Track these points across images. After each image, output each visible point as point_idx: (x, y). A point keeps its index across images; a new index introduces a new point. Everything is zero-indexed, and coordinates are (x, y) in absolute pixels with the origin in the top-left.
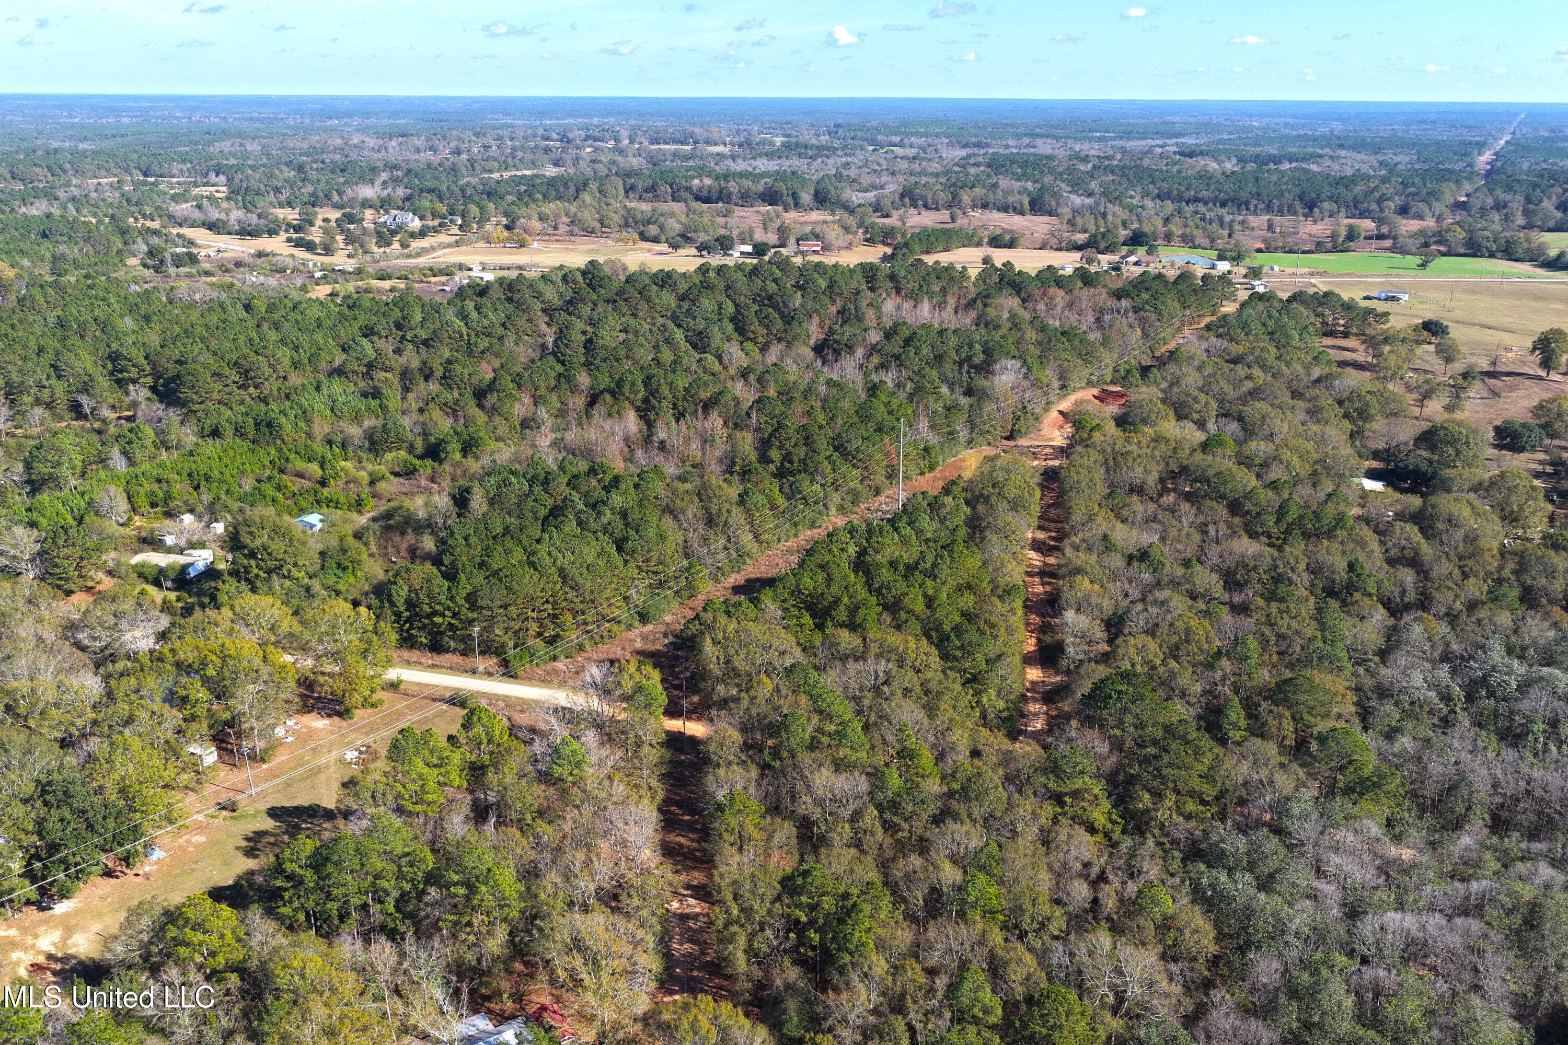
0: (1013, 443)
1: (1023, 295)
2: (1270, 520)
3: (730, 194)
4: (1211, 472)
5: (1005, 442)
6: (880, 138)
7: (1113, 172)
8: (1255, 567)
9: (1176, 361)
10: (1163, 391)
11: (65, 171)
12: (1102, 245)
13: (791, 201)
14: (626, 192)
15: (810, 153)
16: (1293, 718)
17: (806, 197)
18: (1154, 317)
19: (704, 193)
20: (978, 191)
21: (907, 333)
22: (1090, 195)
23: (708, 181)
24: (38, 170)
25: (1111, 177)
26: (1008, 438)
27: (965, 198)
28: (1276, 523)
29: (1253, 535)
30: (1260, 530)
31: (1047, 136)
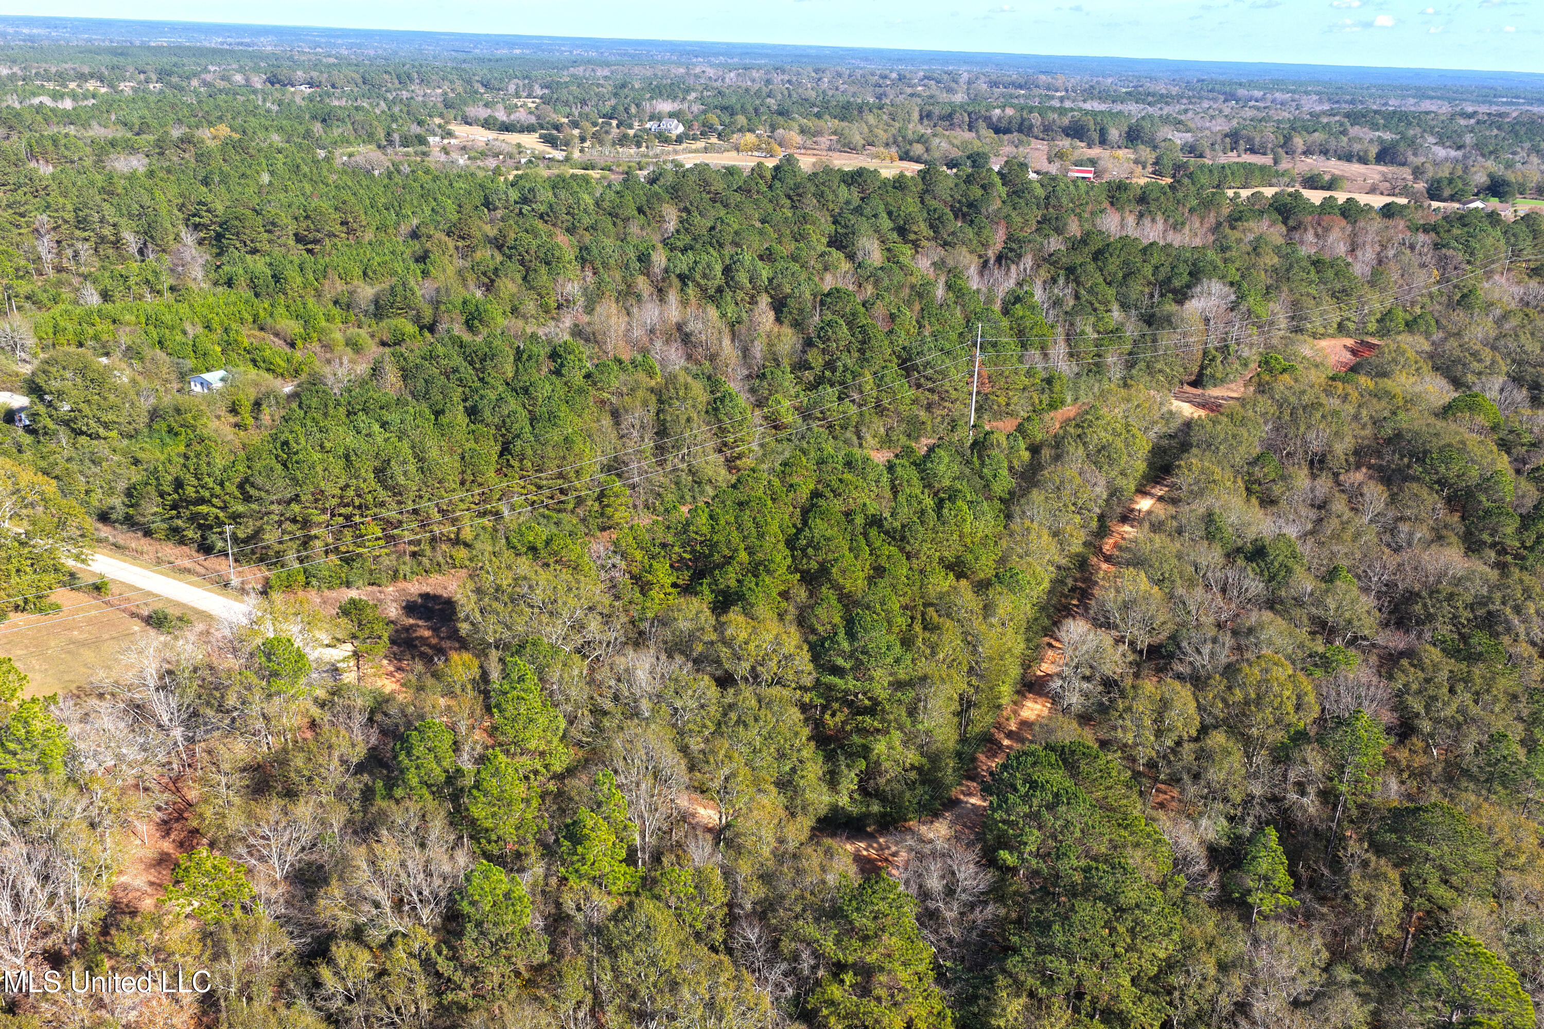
0: (1199, 391)
1: (1291, 223)
2: (1510, 527)
3: (1031, 127)
4: (1435, 444)
5: (1187, 388)
6: (1241, 92)
7: (1499, 128)
8: (1450, 597)
9: (1469, 307)
10: (1433, 343)
11: (411, 80)
12: (1447, 193)
13: (1096, 136)
14: (921, 119)
15: (1150, 99)
16: (1406, 885)
17: (1114, 134)
18: (1460, 256)
19: (1003, 124)
20: (1318, 136)
21: (1100, 245)
22: (1459, 148)
23: (1010, 112)
24: (386, 77)
25: (1495, 132)
26: (1195, 384)
27: (1299, 142)
28: (1519, 531)
29: (1472, 546)
30: (1485, 537)
31: (1439, 98)
